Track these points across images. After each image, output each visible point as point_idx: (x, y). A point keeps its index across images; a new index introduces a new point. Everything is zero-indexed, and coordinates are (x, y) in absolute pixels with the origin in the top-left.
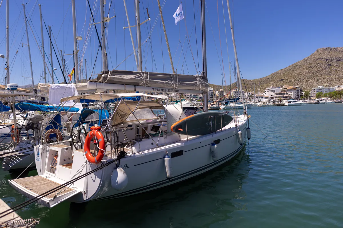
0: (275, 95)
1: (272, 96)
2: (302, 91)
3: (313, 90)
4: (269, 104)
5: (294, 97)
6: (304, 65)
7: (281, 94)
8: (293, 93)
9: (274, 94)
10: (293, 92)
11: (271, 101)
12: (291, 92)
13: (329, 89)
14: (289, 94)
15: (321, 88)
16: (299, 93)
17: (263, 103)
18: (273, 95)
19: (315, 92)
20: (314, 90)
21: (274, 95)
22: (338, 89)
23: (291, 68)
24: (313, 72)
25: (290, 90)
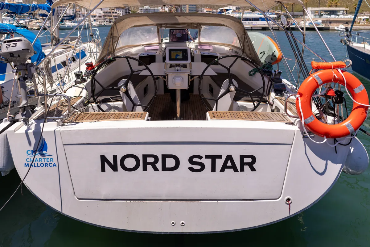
0: (104, 14)
1: (100, 15)
2: (130, 11)
3: (140, 10)
4: (106, 24)
8: (121, 13)
9: (102, 12)
10: (121, 11)
11: (106, 20)
12: (119, 11)
13: (154, 10)
14: (118, 13)
15: (147, 8)
16: (127, 12)
17: (100, 23)
20: (142, 10)
21: (102, 14)
22: (161, 10)
25: (118, 9)
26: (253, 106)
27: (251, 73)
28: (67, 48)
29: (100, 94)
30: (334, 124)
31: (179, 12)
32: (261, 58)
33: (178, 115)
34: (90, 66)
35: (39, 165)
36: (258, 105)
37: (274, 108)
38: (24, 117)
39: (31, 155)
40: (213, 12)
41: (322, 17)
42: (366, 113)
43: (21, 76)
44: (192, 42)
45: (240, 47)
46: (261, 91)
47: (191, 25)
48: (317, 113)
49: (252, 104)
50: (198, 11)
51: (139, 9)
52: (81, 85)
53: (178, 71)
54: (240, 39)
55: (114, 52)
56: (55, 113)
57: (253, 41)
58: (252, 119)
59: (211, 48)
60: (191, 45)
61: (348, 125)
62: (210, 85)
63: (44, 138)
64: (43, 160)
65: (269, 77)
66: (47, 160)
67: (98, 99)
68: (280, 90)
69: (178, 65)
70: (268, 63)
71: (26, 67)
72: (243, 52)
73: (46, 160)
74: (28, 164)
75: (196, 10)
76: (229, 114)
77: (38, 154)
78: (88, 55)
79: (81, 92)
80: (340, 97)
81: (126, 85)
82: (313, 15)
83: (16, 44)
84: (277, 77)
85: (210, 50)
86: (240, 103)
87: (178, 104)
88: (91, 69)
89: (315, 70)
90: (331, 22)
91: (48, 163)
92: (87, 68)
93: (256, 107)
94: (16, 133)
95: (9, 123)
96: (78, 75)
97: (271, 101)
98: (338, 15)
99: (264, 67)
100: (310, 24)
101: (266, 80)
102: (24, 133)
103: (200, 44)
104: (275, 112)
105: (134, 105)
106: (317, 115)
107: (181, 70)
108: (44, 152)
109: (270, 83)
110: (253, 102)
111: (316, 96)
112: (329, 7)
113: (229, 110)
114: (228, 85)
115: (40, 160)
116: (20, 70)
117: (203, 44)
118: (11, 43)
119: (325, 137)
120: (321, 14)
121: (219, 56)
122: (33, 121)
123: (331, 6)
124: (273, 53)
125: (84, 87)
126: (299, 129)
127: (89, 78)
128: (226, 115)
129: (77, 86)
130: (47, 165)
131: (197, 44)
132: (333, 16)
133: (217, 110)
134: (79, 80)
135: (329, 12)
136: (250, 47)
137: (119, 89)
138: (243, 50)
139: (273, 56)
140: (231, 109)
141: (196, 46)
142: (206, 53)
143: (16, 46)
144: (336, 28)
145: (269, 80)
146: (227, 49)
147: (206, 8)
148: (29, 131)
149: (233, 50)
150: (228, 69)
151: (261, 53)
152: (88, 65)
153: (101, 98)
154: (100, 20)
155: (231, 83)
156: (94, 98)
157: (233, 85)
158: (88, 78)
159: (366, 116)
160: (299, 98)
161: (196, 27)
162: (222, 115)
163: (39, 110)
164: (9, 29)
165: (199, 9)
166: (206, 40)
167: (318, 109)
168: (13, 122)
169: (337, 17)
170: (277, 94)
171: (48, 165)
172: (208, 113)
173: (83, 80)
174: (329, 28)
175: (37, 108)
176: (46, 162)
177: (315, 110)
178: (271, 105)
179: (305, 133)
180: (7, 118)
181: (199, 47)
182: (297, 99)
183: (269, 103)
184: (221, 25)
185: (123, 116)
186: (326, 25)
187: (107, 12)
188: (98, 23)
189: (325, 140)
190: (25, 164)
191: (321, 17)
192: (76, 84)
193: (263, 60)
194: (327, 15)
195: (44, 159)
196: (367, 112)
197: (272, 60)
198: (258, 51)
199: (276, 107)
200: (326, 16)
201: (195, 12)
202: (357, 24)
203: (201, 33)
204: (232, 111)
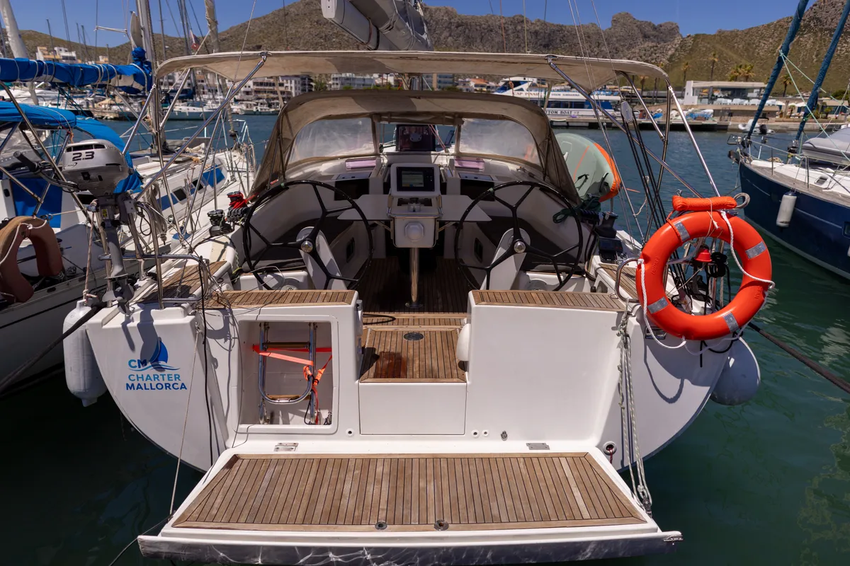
0: (255, 87)
1: (248, 89)
2: (312, 81)
3: (333, 79)
4: (261, 109)
5: (296, 93)
6: (305, 14)
7: (267, 84)
8: (293, 85)
9: (251, 83)
10: (293, 81)
11: (261, 101)
12: (289, 81)
13: (364, 79)
14: (285, 85)
15: (348, 76)
16: (305, 85)
17: (247, 107)
18: (249, 87)
19: (337, 84)
20: (337, 79)
21: (252, 87)
22: (378, 81)
23: (276, 19)
24: (323, 35)
25: (287, 77)
26: (558, 282)
27: (558, 218)
28: (184, 161)
29: (262, 256)
30: (705, 314)
31: (417, 89)
32: (579, 188)
33: (414, 298)
34: (236, 199)
35: (154, 387)
36: (567, 279)
37: (596, 285)
38: (119, 298)
39: (137, 368)
40: (489, 87)
41: (715, 102)
42: (764, 295)
43: (108, 218)
44: (443, 151)
45: (540, 165)
46: (574, 253)
47: (440, 117)
48: (674, 294)
49: (556, 276)
50: (457, 84)
51: (332, 77)
52: (223, 239)
53: (414, 211)
54: (540, 148)
55: (284, 172)
56: (178, 290)
57: (567, 153)
58: (554, 305)
59: (481, 166)
60: (442, 160)
61: (728, 317)
62: (477, 241)
63: (160, 338)
64: (161, 378)
65: (592, 225)
66: (169, 378)
67: (258, 265)
68: (612, 251)
69: (415, 200)
70: (593, 197)
71: (116, 201)
72: (545, 175)
73: (166, 377)
74: (133, 385)
75: (452, 83)
76: (510, 296)
77: (150, 367)
78: (228, 176)
79: (223, 251)
80: (720, 265)
81: (312, 238)
82: (697, 97)
83: (93, 153)
84: (609, 226)
85: (478, 169)
86: (533, 275)
87: (414, 277)
88: (241, 207)
89: (677, 212)
90: (731, 113)
91: (171, 383)
92: (232, 205)
93: (562, 284)
94: (104, 327)
95: (88, 309)
96: (216, 218)
97: (592, 273)
98: (749, 99)
99: (584, 205)
100: (689, 118)
101: (586, 231)
102: (119, 328)
103: (459, 156)
104: (599, 293)
105: (330, 278)
106: (675, 299)
107: (420, 211)
108: (162, 363)
109: (592, 238)
110: (558, 273)
111: (675, 263)
112: (731, 81)
113: (512, 288)
114: (511, 241)
115: (156, 377)
116: (103, 206)
117: (464, 158)
118: (83, 152)
119: (683, 338)
120: (713, 95)
121: (497, 182)
122: (136, 307)
123: (735, 79)
124: (603, 179)
125: (229, 241)
126: (638, 324)
127: (238, 224)
128: (505, 298)
129: (214, 240)
130: (169, 387)
131: (453, 157)
132: (737, 101)
133: (488, 288)
134: (218, 228)
135: (730, 93)
136: (558, 165)
137: (299, 246)
138: (545, 172)
139: (604, 183)
140: (515, 286)
141: (452, 161)
142: (471, 176)
143: (93, 157)
144: (741, 127)
145: (592, 233)
146: (512, 167)
147: (475, 78)
148: (128, 325)
149: (524, 170)
150: (514, 210)
151: (580, 178)
152: (235, 199)
153: (263, 264)
154: (248, 100)
155: (517, 236)
156: (250, 264)
157: (522, 240)
158: (235, 224)
159: (763, 301)
160: (643, 266)
161: (452, 122)
162: (498, 297)
163: (144, 286)
164: (61, 119)
165: (460, 80)
166: (473, 148)
167: (677, 287)
168: (97, 306)
169: (746, 102)
170: (604, 259)
171: (171, 387)
172: (471, 294)
173: (227, 229)
174: (727, 126)
175: (139, 283)
176: (166, 381)
177: (671, 289)
178: (592, 280)
179: (648, 331)
180: (84, 300)
181: (456, 164)
182: (639, 267)
183: (588, 276)
184: (503, 118)
185: (309, 297)
186: (721, 120)
187: (261, 84)
188: (244, 107)
189: (684, 343)
190: (127, 385)
191: (713, 103)
192: (211, 237)
193: (582, 193)
194: (725, 97)
195: (163, 375)
196: (767, 294)
197: (600, 191)
198: (574, 173)
199: (601, 284)
200: (723, 100)
201: (450, 85)
202: (785, 119)
203: (461, 133)
204: (518, 289)
